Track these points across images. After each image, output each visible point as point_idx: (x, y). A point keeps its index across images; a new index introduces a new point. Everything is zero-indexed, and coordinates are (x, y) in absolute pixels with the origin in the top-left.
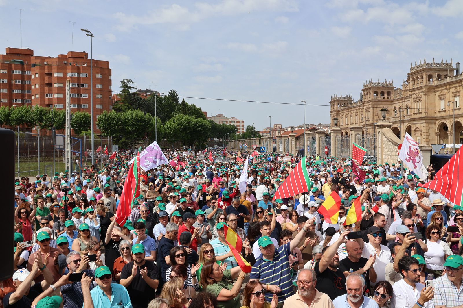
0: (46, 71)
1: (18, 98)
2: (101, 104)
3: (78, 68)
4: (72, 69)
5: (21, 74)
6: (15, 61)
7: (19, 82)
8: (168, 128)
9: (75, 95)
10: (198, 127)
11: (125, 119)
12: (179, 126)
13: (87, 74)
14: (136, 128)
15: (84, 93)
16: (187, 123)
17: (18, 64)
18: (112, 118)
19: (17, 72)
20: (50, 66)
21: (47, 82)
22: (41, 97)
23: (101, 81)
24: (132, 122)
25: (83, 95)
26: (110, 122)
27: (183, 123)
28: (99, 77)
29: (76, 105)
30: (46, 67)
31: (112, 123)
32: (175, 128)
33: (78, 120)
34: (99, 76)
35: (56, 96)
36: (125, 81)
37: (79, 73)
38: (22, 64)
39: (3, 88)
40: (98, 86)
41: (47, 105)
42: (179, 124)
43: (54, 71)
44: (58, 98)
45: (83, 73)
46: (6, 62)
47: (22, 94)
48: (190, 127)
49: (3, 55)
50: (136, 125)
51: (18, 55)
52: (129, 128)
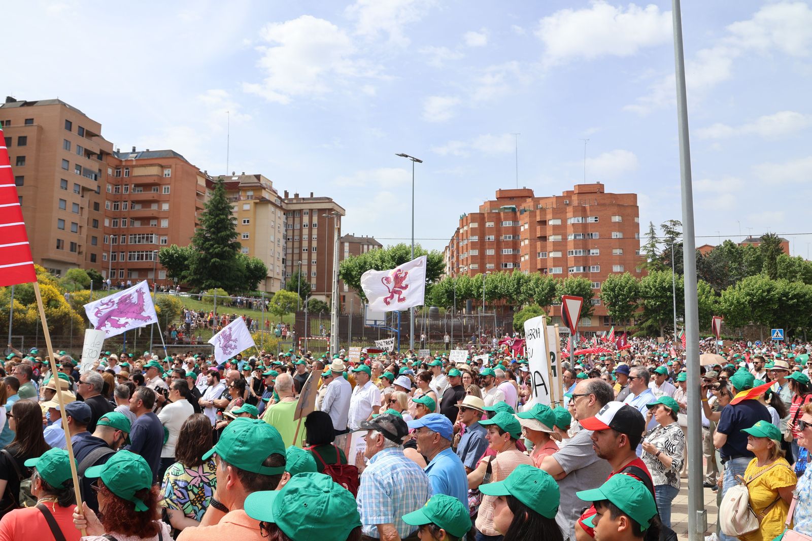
0: (538, 219)
1: (508, 262)
2: (620, 264)
3: (584, 210)
4: (573, 212)
5: (513, 227)
6: (505, 208)
7: (510, 237)
8: (725, 302)
9: (580, 252)
10: (792, 299)
11: (646, 287)
12: (748, 298)
13: (596, 218)
14: (662, 302)
15: (594, 248)
16: (763, 291)
17: (509, 212)
18: (621, 285)
19: (508, 224)
20: (543, 210)
21: (539, 235)
22: (531, 258)
23: (619, 227)
24: (655, 292)
25: (592, 251)
26: (618, 293)
27: (757, 292)
28: (617, 221)
29: (582, 268)
30: (538, 212)
31: (622, 295)
32: (738, 302)
33: (568, 291)
34: (616, 219)
35: (552, 255)
36: (668, 224)
37: (585, 216)
38: (514, 210)
39: (489, 249)
40: (616, 235)
41: (539, 270)
42: (748, 294)
43: (549, 216)
44: (554, 258)
45: (591, 216)
46: (494, 211)
47: (513, 255)
48: (770, 300)
49: (491, 202)
50: (661, 297)
51: (511, 198)
52: (650, 302)
